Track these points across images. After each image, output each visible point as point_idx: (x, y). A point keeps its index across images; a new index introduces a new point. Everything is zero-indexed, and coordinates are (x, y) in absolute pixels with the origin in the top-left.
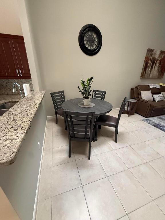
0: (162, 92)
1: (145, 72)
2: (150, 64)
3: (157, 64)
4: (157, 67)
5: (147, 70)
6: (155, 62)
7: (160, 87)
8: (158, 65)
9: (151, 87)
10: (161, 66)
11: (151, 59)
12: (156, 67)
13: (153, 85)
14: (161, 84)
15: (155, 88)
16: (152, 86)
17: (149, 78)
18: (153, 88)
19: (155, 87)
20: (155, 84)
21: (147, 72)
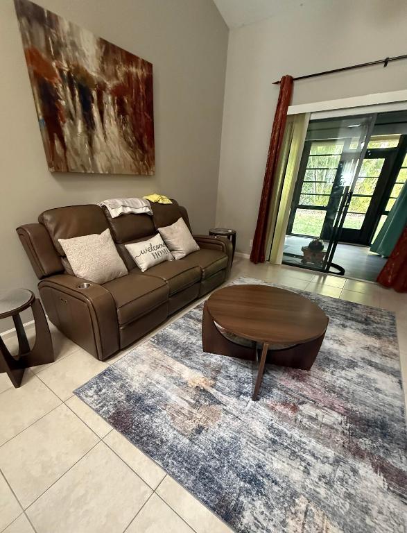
0: (159, 229)
1: (57, 143)
2: (67, 99)
3: (111, 110)
4: (113, 122)
5: (66, 131)
6: (94, 94)
7: (148, 210)
8: (112, 113)
9: (114, 213)
10: (128, 118)
11: (61, 71)
12: (107, 121)
13: (119, 202)
14: (154, 198)
15: (132, 214)
16: (115, 207)
17: (96, 174)
18: (122, 215)
19: (128, 210)
20: (129, 200)
21: (73, 143)
